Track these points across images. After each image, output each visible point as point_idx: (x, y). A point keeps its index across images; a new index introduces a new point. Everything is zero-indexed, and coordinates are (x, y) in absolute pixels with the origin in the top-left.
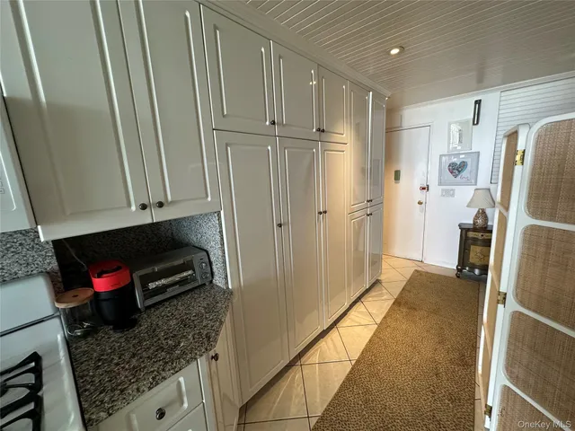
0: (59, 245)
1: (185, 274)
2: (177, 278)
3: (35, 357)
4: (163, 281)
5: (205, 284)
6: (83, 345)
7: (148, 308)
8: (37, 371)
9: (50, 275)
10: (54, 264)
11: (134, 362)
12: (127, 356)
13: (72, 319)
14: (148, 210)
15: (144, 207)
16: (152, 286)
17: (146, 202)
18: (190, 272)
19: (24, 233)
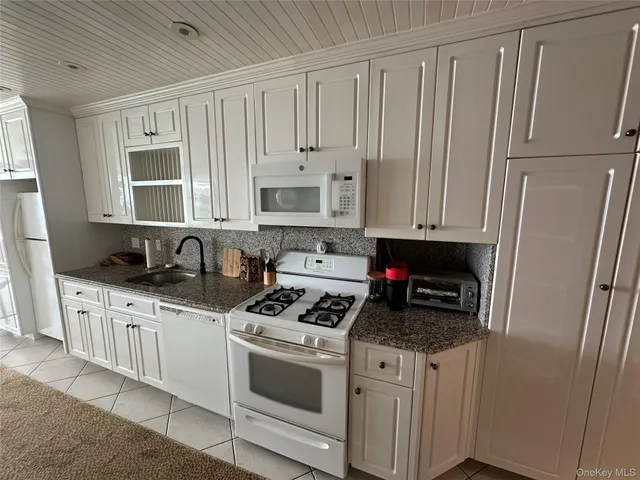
0: (381, 242)
1: (449, 294)
2: (441, 293)
3: (353, 298)
4: (428, 291)
5: (468, 313)
6: (371, 305)
7: (414, 305)
8: (351, 304)
9: (371, 259)
10: (374, 254)
11: (382, 327)
12: (382, 321)
13: (374, 288)
14: (423, 230)
15: (420, 227)
16: (420, 290)
17: (423, 224)
18: (454, 294)
19: (356, 230)
